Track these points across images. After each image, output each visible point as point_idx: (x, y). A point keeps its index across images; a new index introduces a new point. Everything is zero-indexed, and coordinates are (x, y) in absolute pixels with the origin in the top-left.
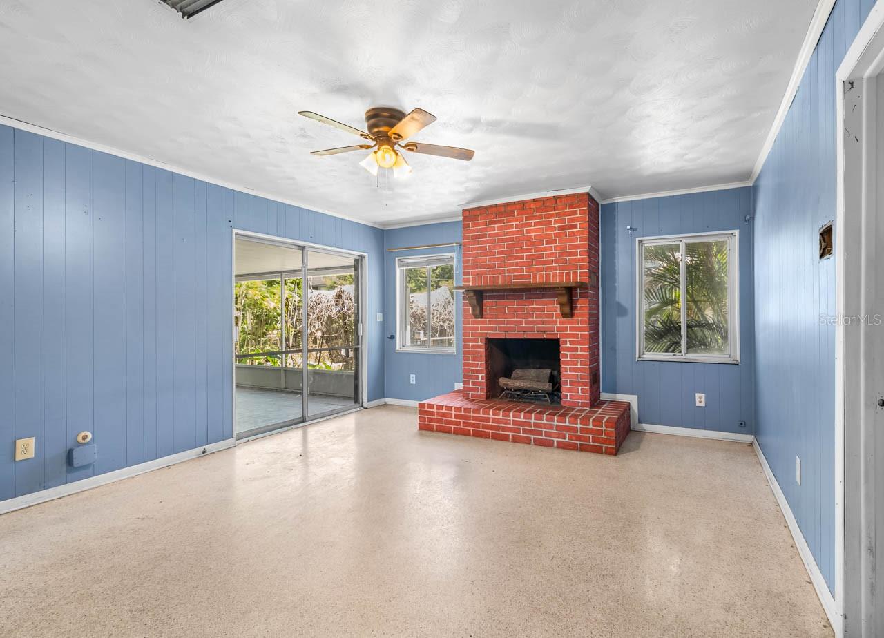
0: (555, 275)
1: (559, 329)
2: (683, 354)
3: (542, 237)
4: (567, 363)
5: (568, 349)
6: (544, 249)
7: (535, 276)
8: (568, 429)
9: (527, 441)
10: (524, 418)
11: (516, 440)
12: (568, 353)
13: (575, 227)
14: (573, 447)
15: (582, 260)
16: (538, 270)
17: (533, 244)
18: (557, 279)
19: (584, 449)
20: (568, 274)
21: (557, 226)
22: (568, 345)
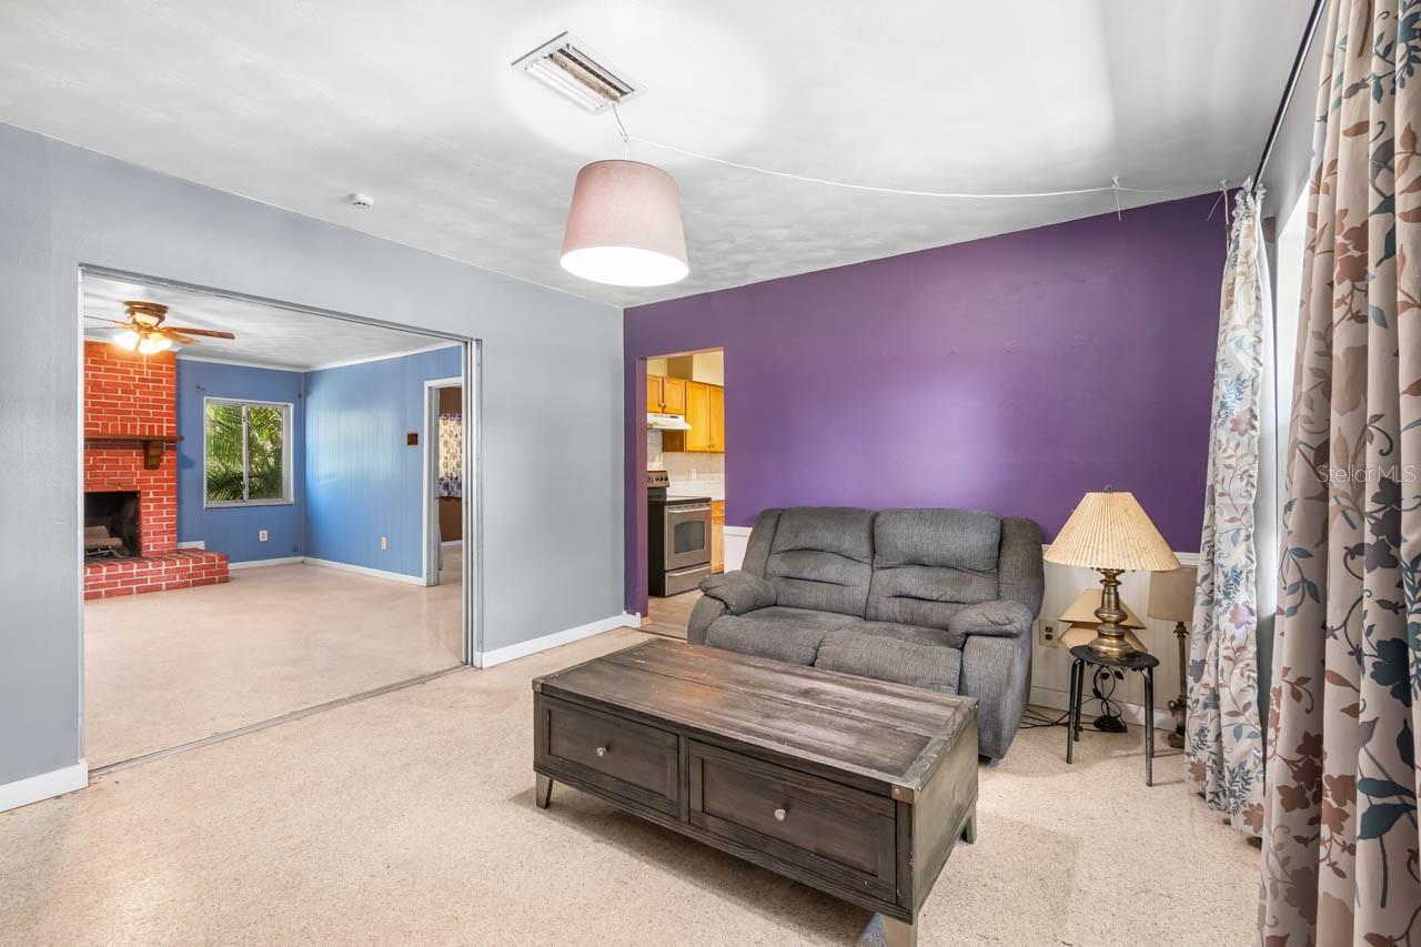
0: (134, 427)
1: (138, 481)
2: (247, 502)
3: (116, 384)
4: (150, 514)
5: (152, 501)
6: (120, 398)
7: (105, 426)
8: (178, 570)
9: (129, 592)
10: (123, 569)
11: (110, 594)
12: (152, 505)
13: (161, 381)
14: (186, 585)
15: (169, 415)
16: (110, 419)
17: (104, 390)
18: (137, 429)
19: (195, 584)
20: (151, 427)
21: (137, 377)
22: (151, 496)
